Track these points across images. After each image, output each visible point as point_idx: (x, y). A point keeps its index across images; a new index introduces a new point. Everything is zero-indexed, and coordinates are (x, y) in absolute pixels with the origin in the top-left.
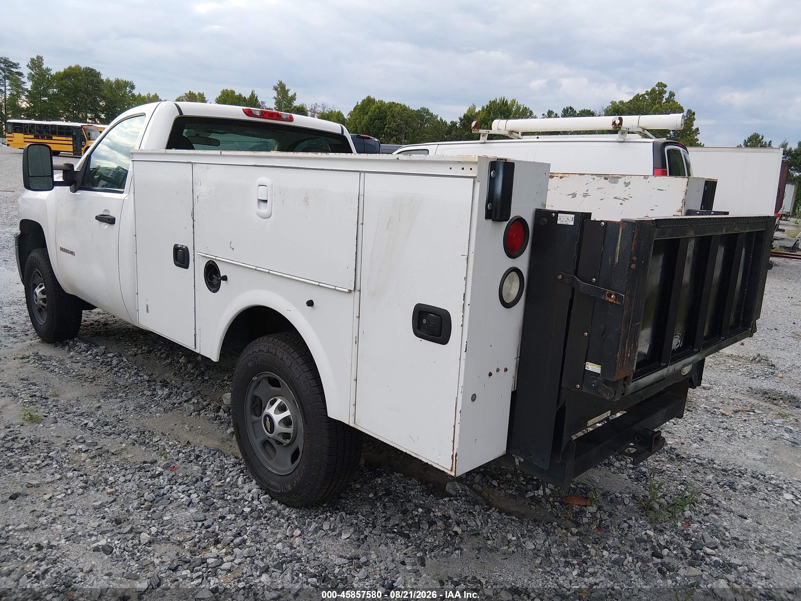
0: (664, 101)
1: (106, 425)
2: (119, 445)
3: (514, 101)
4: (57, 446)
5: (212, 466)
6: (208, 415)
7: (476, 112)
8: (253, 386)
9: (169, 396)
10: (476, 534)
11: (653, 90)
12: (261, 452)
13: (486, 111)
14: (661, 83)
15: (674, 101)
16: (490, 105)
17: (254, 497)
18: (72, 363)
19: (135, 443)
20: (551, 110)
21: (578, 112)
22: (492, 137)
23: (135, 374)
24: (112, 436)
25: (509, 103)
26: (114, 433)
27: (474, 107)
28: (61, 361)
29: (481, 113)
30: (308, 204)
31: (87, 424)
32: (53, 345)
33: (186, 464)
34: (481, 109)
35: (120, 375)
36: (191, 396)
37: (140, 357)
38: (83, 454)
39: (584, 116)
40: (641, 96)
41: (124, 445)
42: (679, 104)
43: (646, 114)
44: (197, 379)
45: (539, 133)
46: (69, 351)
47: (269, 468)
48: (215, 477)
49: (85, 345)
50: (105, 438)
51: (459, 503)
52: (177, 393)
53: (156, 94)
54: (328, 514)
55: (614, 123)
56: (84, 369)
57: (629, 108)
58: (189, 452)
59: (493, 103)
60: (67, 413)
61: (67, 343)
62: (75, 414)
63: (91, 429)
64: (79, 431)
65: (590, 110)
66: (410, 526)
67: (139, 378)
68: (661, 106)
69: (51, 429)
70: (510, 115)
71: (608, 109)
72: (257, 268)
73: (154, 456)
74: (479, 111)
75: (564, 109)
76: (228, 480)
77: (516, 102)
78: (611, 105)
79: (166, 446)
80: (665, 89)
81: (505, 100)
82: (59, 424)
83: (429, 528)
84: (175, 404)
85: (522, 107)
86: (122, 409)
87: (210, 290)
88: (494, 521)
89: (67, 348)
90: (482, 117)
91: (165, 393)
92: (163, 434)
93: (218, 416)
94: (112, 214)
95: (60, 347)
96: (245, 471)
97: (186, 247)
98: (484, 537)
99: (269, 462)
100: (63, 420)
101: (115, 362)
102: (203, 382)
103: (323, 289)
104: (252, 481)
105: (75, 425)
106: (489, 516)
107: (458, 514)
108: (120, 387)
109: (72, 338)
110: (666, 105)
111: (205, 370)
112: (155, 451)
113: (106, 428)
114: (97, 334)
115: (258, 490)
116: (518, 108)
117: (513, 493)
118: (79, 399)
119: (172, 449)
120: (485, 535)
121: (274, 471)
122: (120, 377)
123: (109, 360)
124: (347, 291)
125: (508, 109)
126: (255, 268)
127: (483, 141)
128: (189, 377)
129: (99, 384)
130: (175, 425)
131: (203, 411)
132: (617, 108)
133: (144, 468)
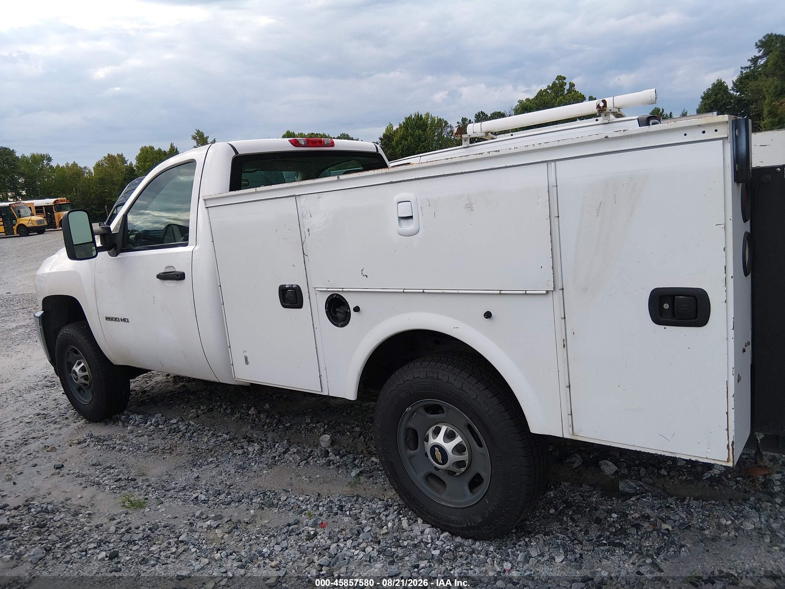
0: (566, 92)
1: (219, 494)
2: (247, 512)
3: (428, 114)
4: (181, 528)
5: (363, 514)
6: (318, 462)
7: (394, 129)
8: (406, 418)
9: (261, 452)
10: (687, 527)
11: (554, 84)
12: (427, 487)
13: (404, 127)
14: (560, 76)
15: (575, 91)
16: (407, 121)
17: (433, 538)
18: (137, 438)
19: (263, 506)
20: (464, 117)
21: (489, 115)
22: (473, 140)
23: (213, 435)
24: (233, 504)
25: (423, 116)
26: (233, 501)
27: (391, 126)
28: (124, 438)
29: (399, 130)
30: (472, 210)
31: (197, 497)
32: (103, 424)
33: (332, 518)
34: (398, 127)
35: (196, 439)
36: (287, 446)
37: (203, 417)
38: (216, 530)
39: (496, 118)
40: (544, 91)
41: (252, 511)
42: (580, 93)
43: (553, 107)
44: (278, 428)
45: (516, 130)
46: (124, 426)
47: (443, 503)
48: (374, 524)
49: (140, 416)
50: (226, 508)
51: (648, 499)
52: (268, 446)
53: (74, 162)
54: (527, 540)
55: (598, 106)
56: (153, 441)
57: (536, 104)
58: (327, 504)
59: (408, 119)
60: (166, 491)
61: (117, 419)
62: (177, 490)
63: (205, 502)
64: (193, 507)
65: (500, 112)
66: (615, 534)
67: (219, 438)
68: (564, 98)
69: (160, 511)
70: (427, 128)
71: (517, 108)
72: (405, 291)
73: (291, 517)
74: (397, 129)
75: (476, 114)
76: (390, 525)
77: (430, 115)
78: (518, 104)
79: (299, 503)
80: (565, 81)
81: (420, 115)
82: (167, 504)
83: (637, 532)
84: (275, 457)
85: (436, 119)
86: (223, 474)
87: (337, 326)
88: (697, 510)
89: (120, 424)
90: (401, 133)
91: (257, 448)
92: (286, 491)
93: (330, 461)
94: (179, 269)
95: (112, 424)
96: (401, 512)
97: (297, 285)
98: (697, 528)
99: (438, 496)
100: (168, 498)
101: (182, 427)
102: (287, 430)
103: (504, 297)
104: (416, 521)
105: (184, 501)
106: (688, 505)
107: (656, 511)
108: (205, 452)
109: (121, 412)
110: (569, 96)
111: (280, 417)
112: (290, 510)
113: (222, 497)
114: (143, 403)
115: (430, 529)
116: (433, 120)
117: (688, 478)
118: (170, 473)
119: (307, 505)
120: (698, 526)
121: (450, 505)
122: (198, 441)
123: (175, 426)
124: (545, 292)
125: (424, 122)
126: (402, 290)
127: (466, 146)
128: (268, 427)
129: (180, 453)
130: (291, 478)
131: (311, 458)
132: (525, 106)
133: (292, 531)
